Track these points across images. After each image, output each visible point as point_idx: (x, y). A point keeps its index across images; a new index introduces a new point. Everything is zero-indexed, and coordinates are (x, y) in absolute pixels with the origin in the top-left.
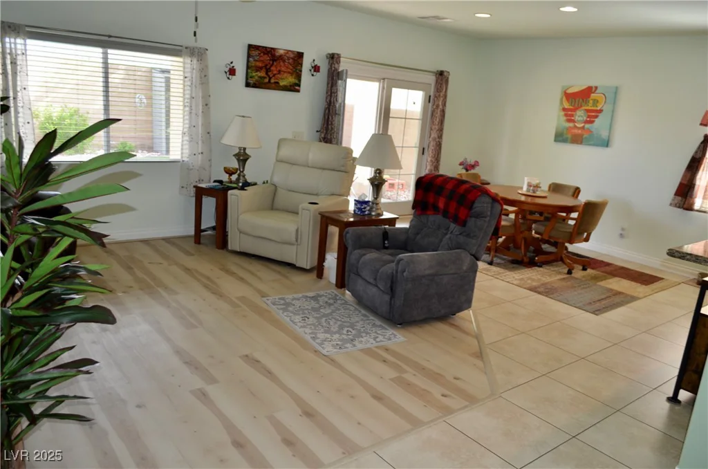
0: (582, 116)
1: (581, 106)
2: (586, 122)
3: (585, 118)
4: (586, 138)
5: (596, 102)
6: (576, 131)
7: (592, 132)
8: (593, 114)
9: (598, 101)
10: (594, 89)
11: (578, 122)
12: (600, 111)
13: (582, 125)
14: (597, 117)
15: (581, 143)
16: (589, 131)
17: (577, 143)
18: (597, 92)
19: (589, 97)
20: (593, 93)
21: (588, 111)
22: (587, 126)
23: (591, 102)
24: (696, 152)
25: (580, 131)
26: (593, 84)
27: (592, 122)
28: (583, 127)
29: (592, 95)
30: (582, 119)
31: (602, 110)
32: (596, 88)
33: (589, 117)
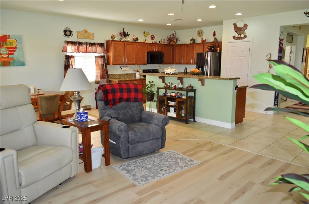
0: (5, 51)
1: (3, 46)
2: (9, 54)
3: (7, 52)
4: (11, 62)
5: (11, 43)
6: (4, 59)
7: (14, 59)
8: (12, 50)
9: (12, 43)
10: (8, 37)
11: (4, 54)
12: (16, 48)
13: (7, 56)
14: (15, 51)
15: (10, 65)
16: (12, 59)
17: (7, 66)
18: (10, 38)
19: (6, 41)
20: (8, 38)
21: (8, 48)
22: (10, 56)
23: (8, 43)
24: (65, 63)
25: (6, 59)
26: (7, 33)
27: (13, 54)
28: (8, 57)
29: (8, 39)
30: (6, 53)
31: (17, 48)
32: (9, 36)
33: (9, 51)
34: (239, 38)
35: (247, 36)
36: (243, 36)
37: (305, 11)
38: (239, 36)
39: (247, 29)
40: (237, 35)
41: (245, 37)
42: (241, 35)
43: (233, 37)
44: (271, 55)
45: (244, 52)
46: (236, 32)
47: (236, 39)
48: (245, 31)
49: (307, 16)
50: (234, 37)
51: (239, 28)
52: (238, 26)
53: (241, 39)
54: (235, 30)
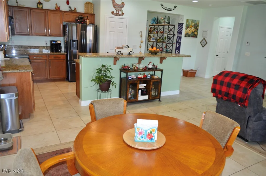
34: (117, 14)
35: (124, 14)
36: (121, 13)
37: (161, 3)
38: (118, 12)
39: (124, 7)
40: (115, 12)
41: (123, 14)
42: (119, 11)
43: (111, 12)
44: (142, 32)
45: (122, 28)
46: (115, 8)
47: (114, 15)
48: (123, 9)
49: (162, 7)
50: (113, 13)
51: (117, 4)
52: (116, 2)
53: (119, 16)
54: (113, 6)
